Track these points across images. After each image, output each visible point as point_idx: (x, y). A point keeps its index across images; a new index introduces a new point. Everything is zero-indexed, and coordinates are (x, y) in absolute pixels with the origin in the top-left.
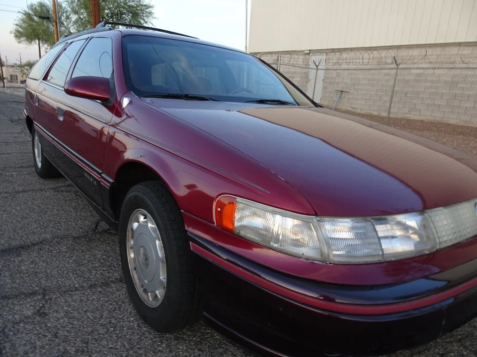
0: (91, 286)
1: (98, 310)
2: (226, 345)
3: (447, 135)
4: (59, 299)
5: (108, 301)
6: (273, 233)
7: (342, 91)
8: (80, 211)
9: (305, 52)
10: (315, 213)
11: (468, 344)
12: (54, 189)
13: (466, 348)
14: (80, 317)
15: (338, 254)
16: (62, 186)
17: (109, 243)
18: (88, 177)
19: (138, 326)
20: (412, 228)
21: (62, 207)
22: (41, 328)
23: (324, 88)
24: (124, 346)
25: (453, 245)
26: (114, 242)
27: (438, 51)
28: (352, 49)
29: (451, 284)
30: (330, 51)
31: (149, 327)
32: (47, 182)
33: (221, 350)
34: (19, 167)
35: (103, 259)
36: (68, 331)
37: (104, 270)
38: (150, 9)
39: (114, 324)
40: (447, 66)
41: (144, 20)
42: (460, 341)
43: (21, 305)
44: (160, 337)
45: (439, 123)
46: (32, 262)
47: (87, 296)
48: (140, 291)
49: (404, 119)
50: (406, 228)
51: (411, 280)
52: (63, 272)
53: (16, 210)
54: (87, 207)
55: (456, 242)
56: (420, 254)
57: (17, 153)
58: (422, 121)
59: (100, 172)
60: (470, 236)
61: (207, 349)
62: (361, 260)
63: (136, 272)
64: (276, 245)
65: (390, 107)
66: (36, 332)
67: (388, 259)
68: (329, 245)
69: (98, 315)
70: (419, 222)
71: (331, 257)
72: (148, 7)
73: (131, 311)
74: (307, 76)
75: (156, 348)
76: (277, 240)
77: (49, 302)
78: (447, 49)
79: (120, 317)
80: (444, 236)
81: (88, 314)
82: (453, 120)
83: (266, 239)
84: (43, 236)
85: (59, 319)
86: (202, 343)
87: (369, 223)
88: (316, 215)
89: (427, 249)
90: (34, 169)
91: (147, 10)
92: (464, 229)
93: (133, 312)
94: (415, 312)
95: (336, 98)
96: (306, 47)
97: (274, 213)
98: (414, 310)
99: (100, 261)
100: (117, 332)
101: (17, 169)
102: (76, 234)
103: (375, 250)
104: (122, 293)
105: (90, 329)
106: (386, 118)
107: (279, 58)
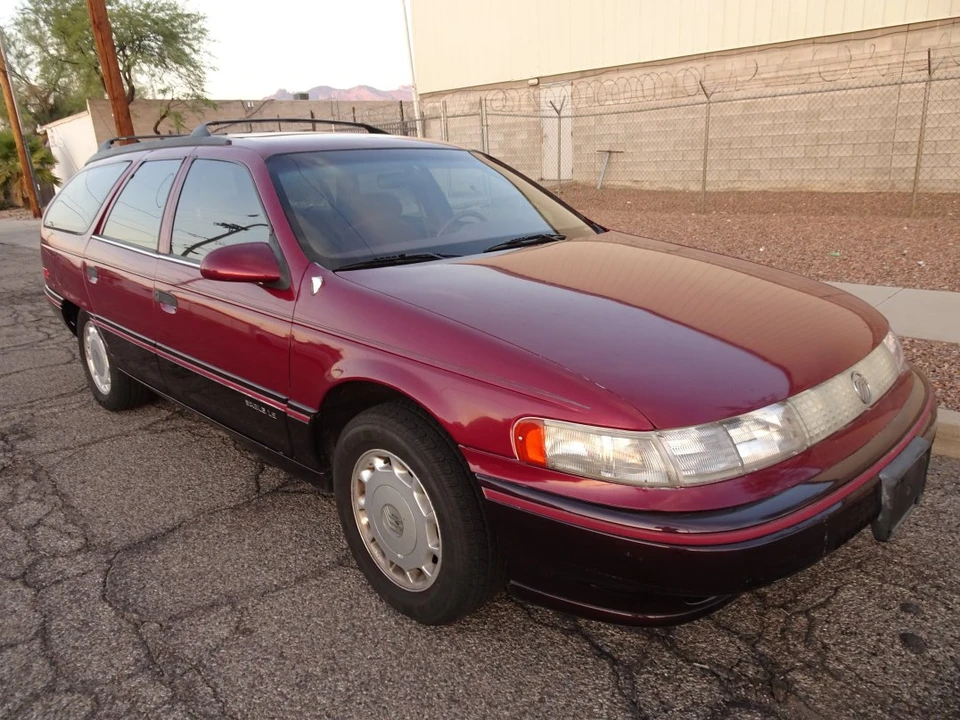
0: (299, 580)
1: (326, 612)
2: (534, 628)
3: (812, 217)
4: (258, 607)
5: (335, 597)
6: (603, 459)
7: (610, 152)
8: (216, 462)
9: (531, 82)
10: (652, 428)
11: (870, 568)
12: (146, 429)
13: (867, 574)
14: (305, 627)
15: (687, 475)
16: (157, 422)
17: (292, 509)
18: (256, 407)
19: (396, 623)
20: (774, 425)
21: (180, 459)
22: (255, 650)
23: (577, 148)
24: (390, 653)
25: (828, 438)
26: (300, 505)
27: (778, 57)
28: (618, 69)
29: (837, 484)
30: (579, 75)
31: (414, 622)
32: (126, 418)
33: (529, 635)
34: (57, 397)
35: (296, 536)
36: (297, 648)
37: (306, 553)
38: (200, 22)
39: (360, 627)
40: (796, 90)
41: (190, 46)
42: (859, 566)
43: (205, 624)
44: (435, 633)
45: (794, 192)
46: (184, 559)
47: (300, 594)
48: (389, 572)
49: (733, 192)
50: (767, 426)
51: (781, 492)
52: (243, 566)
53: (102, 477)
54: (223, 453)
55: (831, 432)
56: (787, 457)
57: (36, 368)
58: (764, 193)
59: (284, 398)
60: (849, 421)
61: (510, 638)
62: (718, 477)
63: (377, 546)
64: (608, 475)
65: (705, 171)
66: (250, 658)
67: (750, 471)
68: (675, 465)
69: (329, 617)
70: (780, 416)
71: (681, 479)
72: (196, 18)
73: (377, 606)
74: (540, 130)
75: (436, 649)
76: (609, 469)
77: (245, 613)
78: (795, 52)
79: (364, 615)
80: (815, 428)
81: (314, 619)
82: (819, 183)
83: (591, 468)
84: (177, 514)
85: (274, 633)
86: (499, 632)
87: (720, 429)
88: (655, 429)
89: (796, 447)
90: (89, 396)
91: (194, 26)
92: (839, 414)
93: (379, 605)
94: (791, 530)
95: (600, 167)
96: (530, 73)
97: (599, 434)
98: (788, 527)
99: (291, 539)
100: (371, 636)
101: (54, 400)
102: (231, 501)
103: (732, 462)
104: (351, 580)
105: (328, 640)
106: (698, 193)
107: (483, 102)
